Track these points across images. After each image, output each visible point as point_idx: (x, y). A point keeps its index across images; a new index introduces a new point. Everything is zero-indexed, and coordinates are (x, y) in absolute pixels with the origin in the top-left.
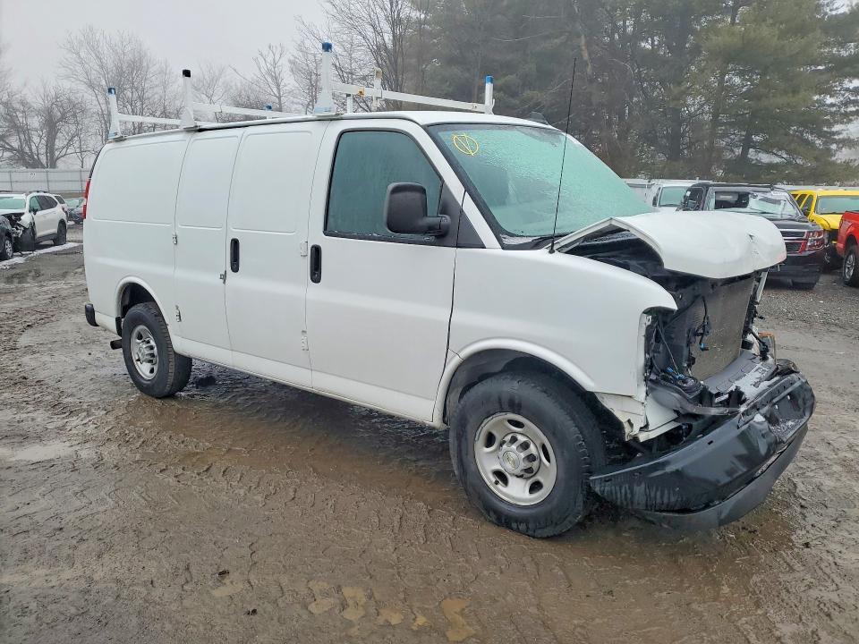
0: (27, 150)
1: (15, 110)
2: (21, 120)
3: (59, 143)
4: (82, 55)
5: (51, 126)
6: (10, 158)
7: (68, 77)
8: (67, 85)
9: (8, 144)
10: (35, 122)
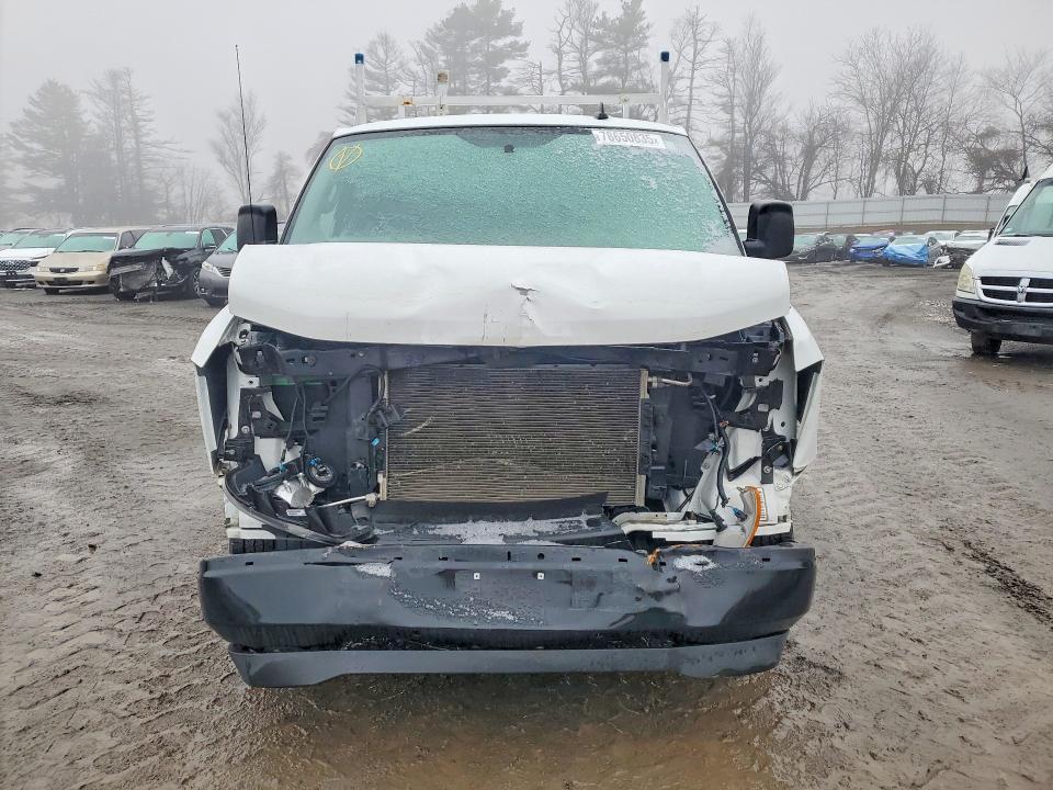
0: (779, 181)
1: (775, 138)
2: (778, 149)
3: (814, 172)
4: (860, 65)
5: (810, 154)
6: (762, 192)
7: (838, 94)
8: (835, 102)
9: (764, 176)
10: (794, 150)
